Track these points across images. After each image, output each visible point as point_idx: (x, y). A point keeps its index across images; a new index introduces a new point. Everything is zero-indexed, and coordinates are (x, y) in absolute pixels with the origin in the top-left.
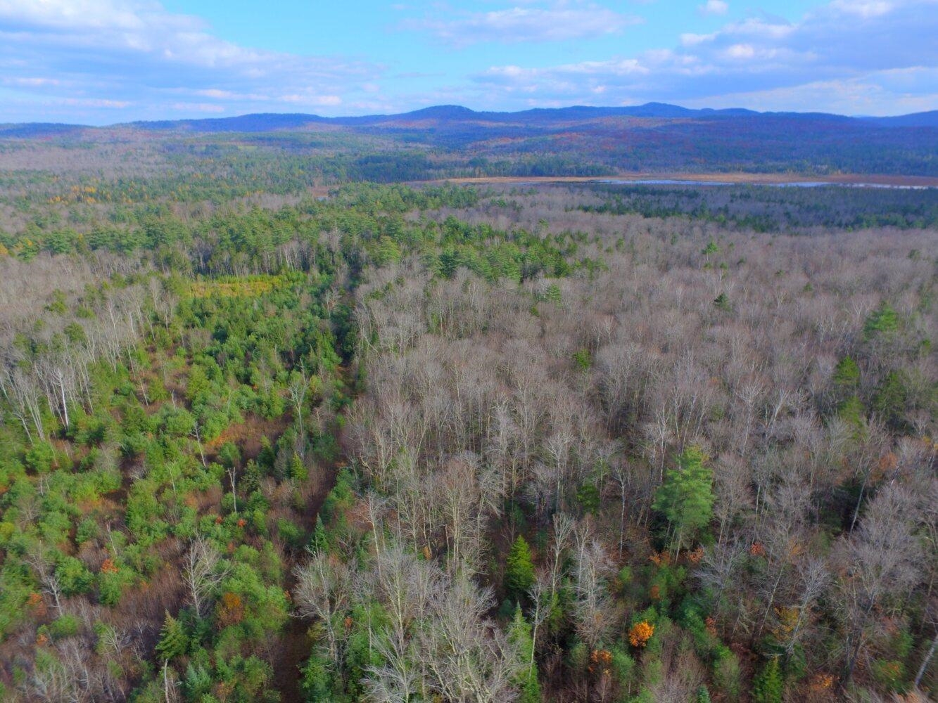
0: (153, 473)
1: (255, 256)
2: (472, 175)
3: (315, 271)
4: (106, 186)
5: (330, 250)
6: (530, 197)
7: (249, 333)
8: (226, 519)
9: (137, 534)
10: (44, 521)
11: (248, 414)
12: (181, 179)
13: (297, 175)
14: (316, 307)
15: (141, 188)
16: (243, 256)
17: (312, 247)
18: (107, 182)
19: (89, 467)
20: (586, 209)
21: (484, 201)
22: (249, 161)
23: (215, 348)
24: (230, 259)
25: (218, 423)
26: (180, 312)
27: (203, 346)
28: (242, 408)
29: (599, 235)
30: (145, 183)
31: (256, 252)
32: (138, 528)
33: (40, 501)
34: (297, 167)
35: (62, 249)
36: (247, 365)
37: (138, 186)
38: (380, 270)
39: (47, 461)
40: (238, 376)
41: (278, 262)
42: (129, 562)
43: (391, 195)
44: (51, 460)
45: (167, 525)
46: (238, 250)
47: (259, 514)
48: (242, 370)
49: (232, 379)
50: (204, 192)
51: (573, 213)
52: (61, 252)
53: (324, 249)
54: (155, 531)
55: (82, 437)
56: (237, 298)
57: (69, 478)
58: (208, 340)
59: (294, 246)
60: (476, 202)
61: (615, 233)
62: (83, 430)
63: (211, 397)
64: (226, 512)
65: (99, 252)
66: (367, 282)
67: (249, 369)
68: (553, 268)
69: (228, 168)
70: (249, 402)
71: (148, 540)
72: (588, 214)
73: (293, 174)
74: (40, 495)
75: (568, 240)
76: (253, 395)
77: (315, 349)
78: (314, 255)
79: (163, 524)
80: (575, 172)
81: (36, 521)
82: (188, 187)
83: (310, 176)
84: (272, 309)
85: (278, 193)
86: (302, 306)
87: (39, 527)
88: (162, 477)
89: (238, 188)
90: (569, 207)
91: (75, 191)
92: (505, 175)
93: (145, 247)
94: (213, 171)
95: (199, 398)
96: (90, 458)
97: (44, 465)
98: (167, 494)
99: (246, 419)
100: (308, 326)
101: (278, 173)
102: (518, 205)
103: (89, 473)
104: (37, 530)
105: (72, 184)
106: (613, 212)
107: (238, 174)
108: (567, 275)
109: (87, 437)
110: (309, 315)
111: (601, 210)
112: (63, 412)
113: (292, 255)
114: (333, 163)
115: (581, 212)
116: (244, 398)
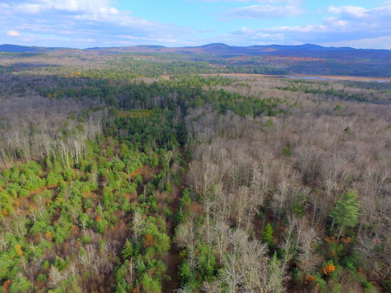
0: (111, 184)
1: (143, 102)
2: (228, 73)
3: (167, 109)
4: (84, 72)
5: (172, 101)
6: (254, 82)
7: (142, 132)
8: (141, 205)
9: (107, 208)
10: (72, 199)
11: (145, 164)
12: (112, 70)
13: (157, 70)
14: (168, 123)
15: (97, 73)
16: (139, 101)
17: (165, 99)
18: (85, 70)
19: (86, 180)
20: (279, 88)
21: (234, 83)
22: (138, 64)
23: (130, 137)
24: (134, 102)
25: (134, 167)
26: (116, 122)
27: (125, 136)
28: (142, 162)
29: (286, 100)
30: (98, 71)
31: (143, 100)
32: (107, 205)
33: (71, 191)
34: (157, 67)
35: (71, 96)
36: (143, 145)
37: (96, 73)
38: (195, 110)
39: (71, 176)
40: (139, 149)
41: (152, 104)
42: (105, 218)
43: (195, 79)
44: (73, 176)
45: (118, 205)
46: (137, 99)
47: (154, 204)
48: (141, 147)
49: (137, 150)
50: (121, 76)
51: (274, 90)
52: (71, 97)
53: (170, 100)
54: (114, 207)
55: (83, 168)
56: (137, 118)
57: (81, 183)
58: (127, 134)
59: (158, 98)
60: (231, 84)
61: (293, 99)
62: (83, 166)
63: (130, 157)
64: (141, 202)
65: (84, 97)
66: (189, 114)
67: (144, 146)
68: (267, 113)
69: (129, 66)
70: (145, 160)
71: (112, 210)
72: (280, 91)
73: (155, 70)
74: (71, 189)
75: (272, 101)
76: (146, 157)
77: (170, 140)
78: (166, 102)
79: (117, 205)
80: (272, 72)
81: (69, 198)
82: (114, 73)
83: (162, 71)
84: (151, 123)
85: (149, 77)
86: (162, 123)
87: (71, 201)
88: (114, 186)
89: (134, 75)
90: (272, 87)
91: (73, 74)
92: (242, 73)
93: (101, 96)
94: (124, 67)
95: (126, 157)
96: (87, 177)
97: (70, 178)
98: (117, 193)
99: (144, 166)
100: (166, 131)
101: (149, 69)
102: (249, 85)
103: (87, 182)
104: (71, 202)
105: (72, 71)
106: (291, 90)
107: (134, 69)
108: (273, 115)
109: (85, 168)
110: (166, 126)
111: (285, 89)
112: (76, 158)
113: (157, 102)
114: (171, 66)
115: (277, 90)
116: (143, 158)
